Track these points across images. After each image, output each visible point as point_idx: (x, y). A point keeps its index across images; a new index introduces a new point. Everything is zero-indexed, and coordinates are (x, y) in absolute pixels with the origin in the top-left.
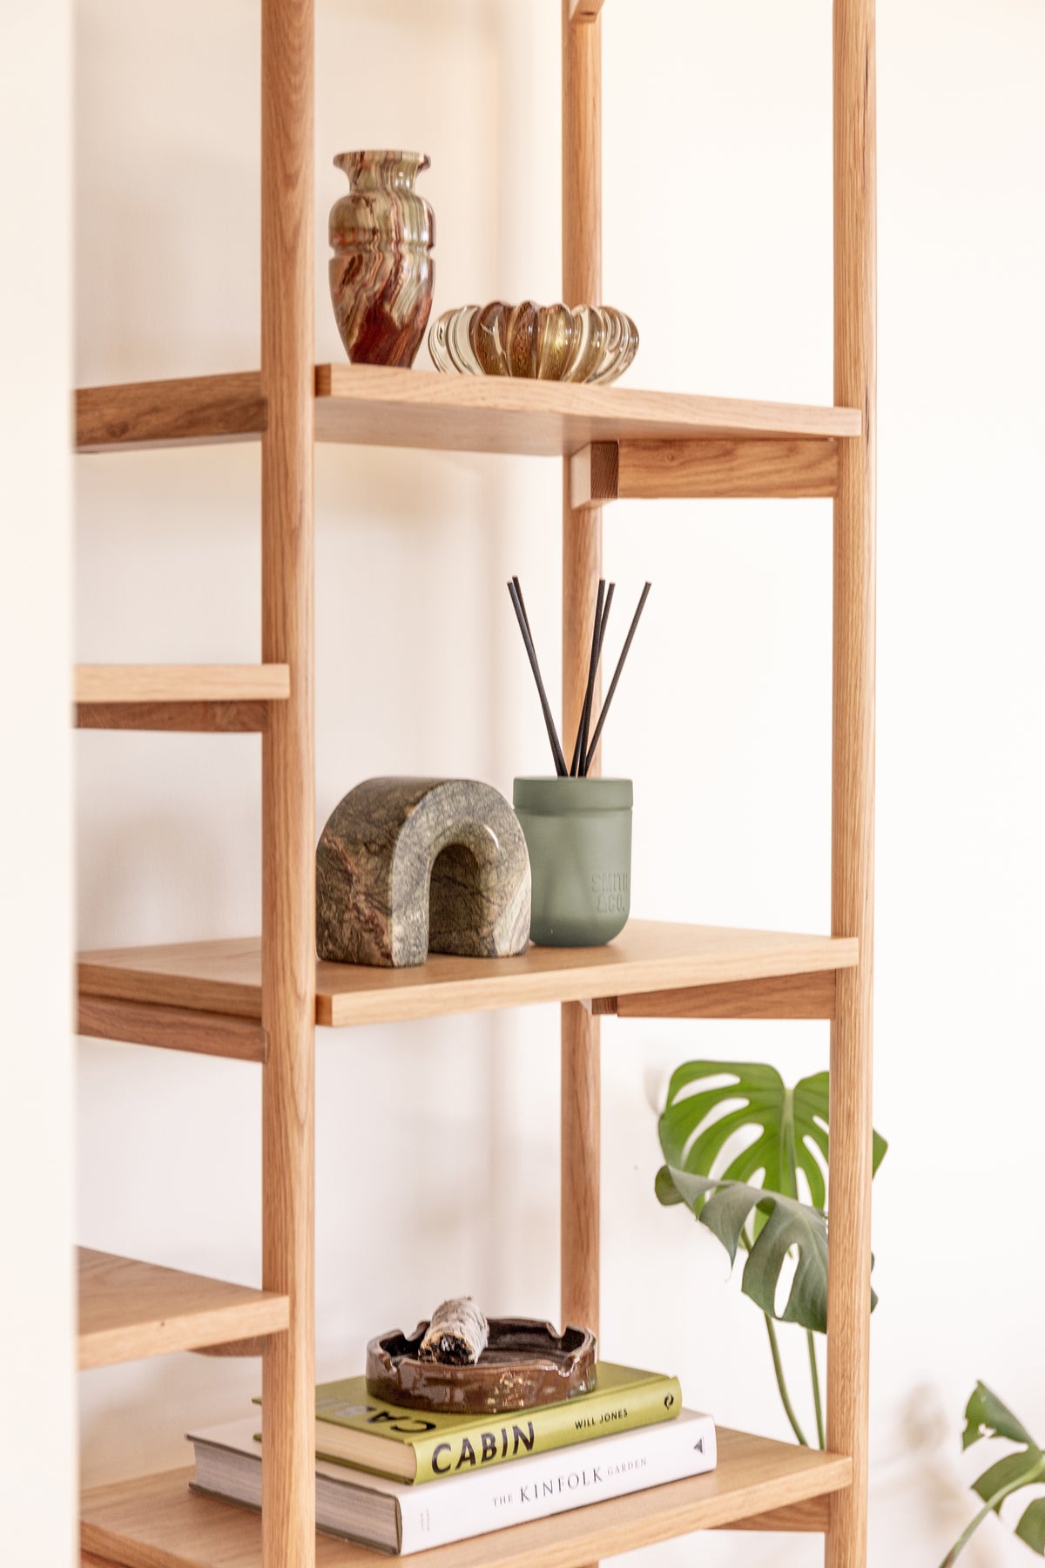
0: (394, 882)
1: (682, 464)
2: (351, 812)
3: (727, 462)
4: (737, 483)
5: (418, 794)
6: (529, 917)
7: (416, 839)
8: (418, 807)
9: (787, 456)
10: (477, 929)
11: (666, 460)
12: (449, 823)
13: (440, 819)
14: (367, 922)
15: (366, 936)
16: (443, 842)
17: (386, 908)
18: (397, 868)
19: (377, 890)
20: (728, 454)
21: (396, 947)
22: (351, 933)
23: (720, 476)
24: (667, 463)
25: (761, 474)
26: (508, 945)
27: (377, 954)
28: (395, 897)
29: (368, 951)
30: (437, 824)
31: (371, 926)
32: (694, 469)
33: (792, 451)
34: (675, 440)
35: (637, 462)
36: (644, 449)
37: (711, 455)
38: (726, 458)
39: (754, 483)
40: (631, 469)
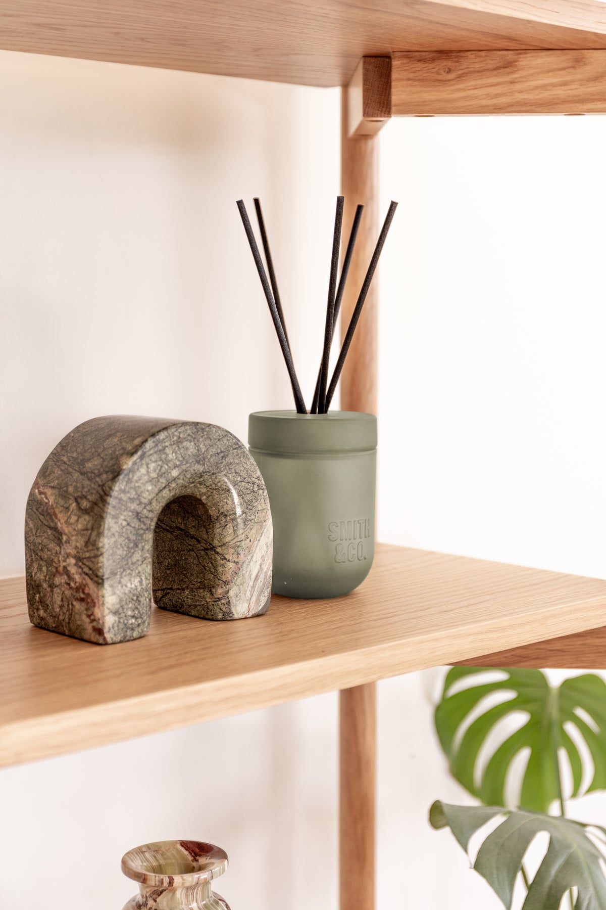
0: (107, 546)
1: (460, 77)
2: (65, 459)
3: (509, 73)
4: (520, 97)
5: (138, 441)
6: (270, 573)
7: (133, 494)
8: (136, 457)
9: (573, 67)
10: (210, 589)
11: (442, 72)
12: (175, 473)
13: (163, 470)
14: (77, 589)
15: (77, 605)
16: (167, 495)
17: (97, 576)
18: (109, 529)
19: (87, 555)
20: (509, 65)
21: (109, 621)
22: (62, 600)
23: (499, 90)
24: (445, 76)
25: (544, 87)
26: (246, 605)
27: (89, 628)
28: (107, 564)
29: (79, 623)
30: (160, 475)
31: (82, 596)
32: (473, 83)
33: (578, 61)
34: (451, 51)
35: (411, 75)
36: (419, 61)
37: (490, 67)
38: (508, 70)
39: (538, 97)
40: (405, 82)
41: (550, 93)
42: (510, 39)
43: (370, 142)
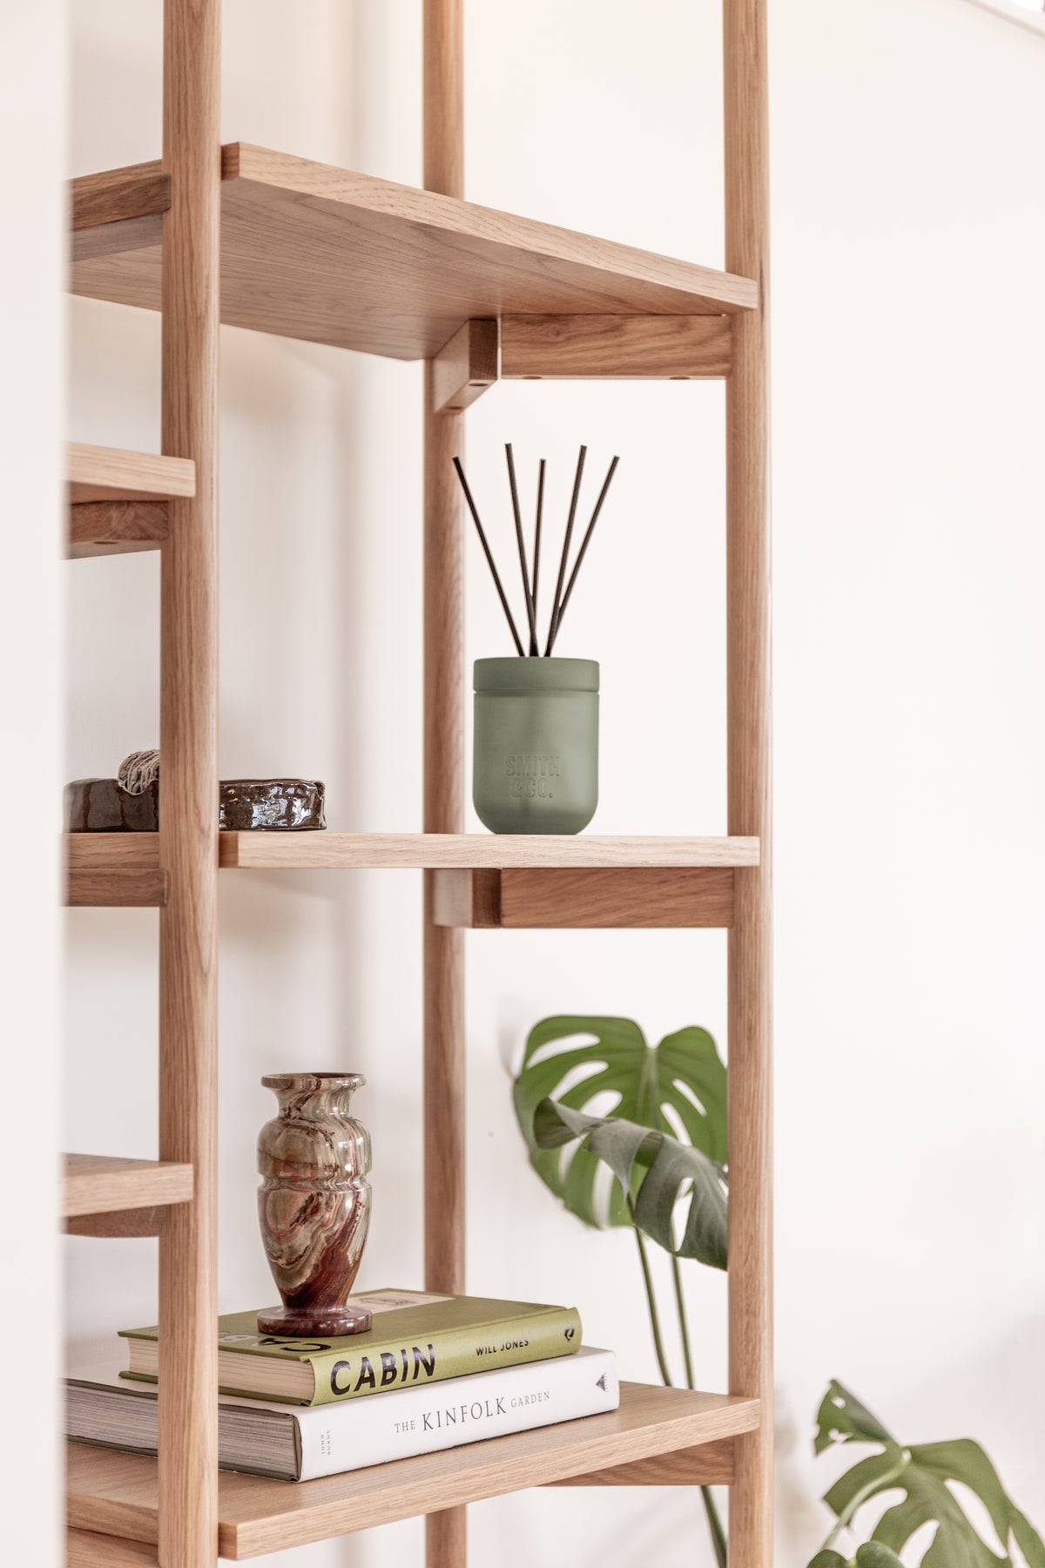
1: (568, 339)
3: (616, 337)
4: (627, 360)
9: (678, 332)
11: (550, 334)
20: (616, 329)
23: (607, 352)
24: (553, 338)
25: (651, 351)
32: (581, 345)
33: (684, 327)
34: (560, 315)
35: (520, 337)
36: (528, 323)
37: (599, 330)
38: (614, 333)
39: (644, 360)
40: (514, 344)
41: (656, 356)
42: (621, 301)
43: (457, 419)
